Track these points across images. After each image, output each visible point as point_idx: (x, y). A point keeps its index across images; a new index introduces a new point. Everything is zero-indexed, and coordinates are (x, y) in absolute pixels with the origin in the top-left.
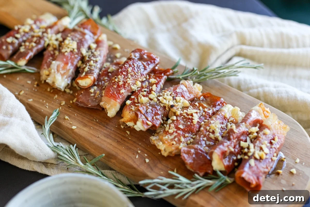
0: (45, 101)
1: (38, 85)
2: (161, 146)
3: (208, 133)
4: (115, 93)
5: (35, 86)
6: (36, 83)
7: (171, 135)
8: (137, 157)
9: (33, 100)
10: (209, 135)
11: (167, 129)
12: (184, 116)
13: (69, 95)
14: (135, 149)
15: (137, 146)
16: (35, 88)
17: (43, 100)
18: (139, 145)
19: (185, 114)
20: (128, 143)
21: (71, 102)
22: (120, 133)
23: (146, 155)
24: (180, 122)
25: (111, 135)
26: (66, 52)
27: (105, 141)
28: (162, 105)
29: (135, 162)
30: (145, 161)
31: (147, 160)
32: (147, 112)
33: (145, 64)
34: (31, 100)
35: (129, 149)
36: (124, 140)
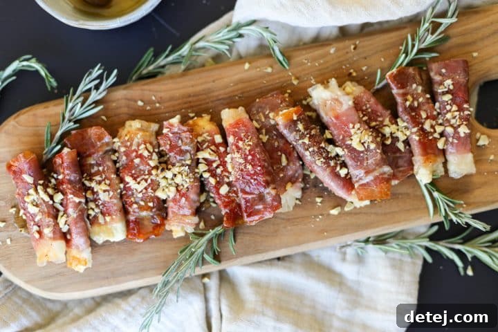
0: (317, 64)
1: (351, 74)
2: (136, 124)
3: (104, 176)
4: (236, 130)
5: (352, 71)
6: (354, 74)
7: (138, 143)
8: (154, 98)
9: (330, 54)
10: (101, 177)
11: (148, 145)
12: (145, 175)
13: (302, 97)
14: (166, 105)
15: (167, 110)
16: (348, 69)
17: (319, 65)
18: (168, 112)
19: (147, 177)
20: (179, 104)
21: (289, 91)
22: (200, 107)
23: (148, 108)
24: (143, 164)
25: (204, 97)
26: (353, 128)
27: (202, 84)
28: (177, 164)
29: (150, 91)
30: (142, 101)
31: (140, 103)
32: (180, 138)
33: (250, 197)
34: (332, 51)
35: (172, 99)
36: (185, 103)
